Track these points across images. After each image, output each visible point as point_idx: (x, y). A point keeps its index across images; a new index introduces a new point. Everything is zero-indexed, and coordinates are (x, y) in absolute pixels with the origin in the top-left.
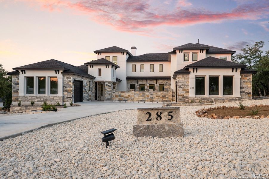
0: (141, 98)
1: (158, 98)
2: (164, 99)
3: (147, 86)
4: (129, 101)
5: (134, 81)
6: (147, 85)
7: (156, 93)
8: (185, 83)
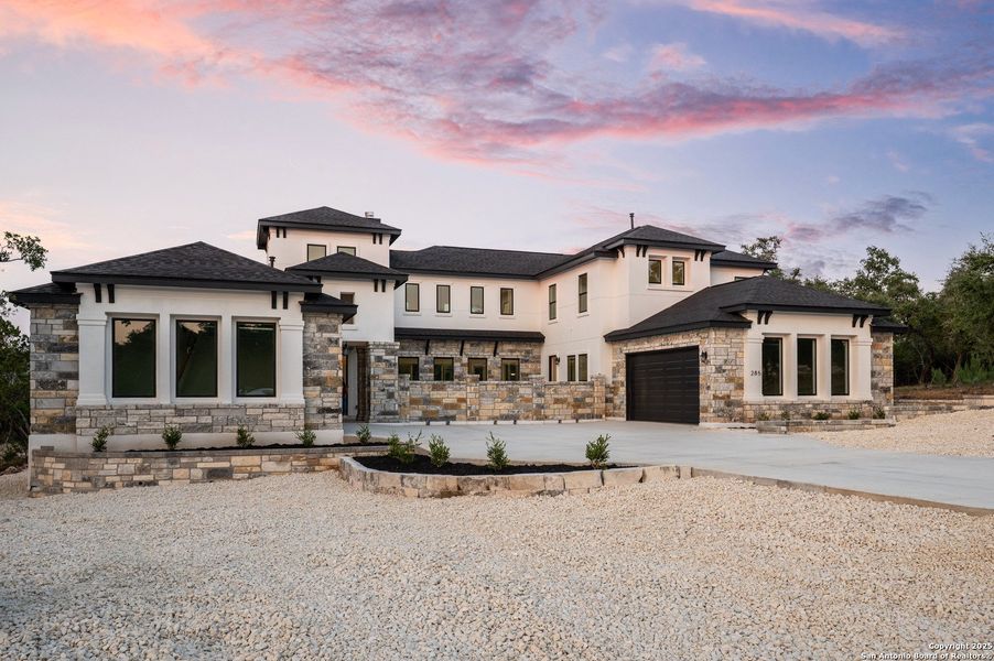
1: (560, 406)
3: (462, 365)
6: (460, 360)
8: (732, 357)
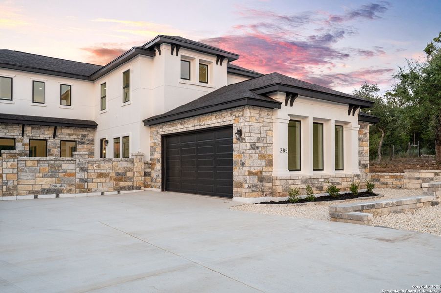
0: (46, 182)
1: (103, 180)
2: (122, 184)
3: (24, 145)
6: (22, 140)
7: (98, 166)
8: (263, 135)
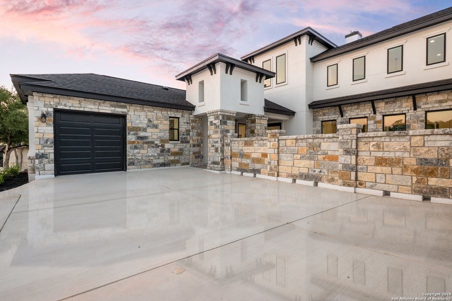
0: (304, 166)
1: (387, 169)
2: (433, 181)
3: (376, 122)
4: (265, 174)
5: (333, 109)
6: (374, 118)
